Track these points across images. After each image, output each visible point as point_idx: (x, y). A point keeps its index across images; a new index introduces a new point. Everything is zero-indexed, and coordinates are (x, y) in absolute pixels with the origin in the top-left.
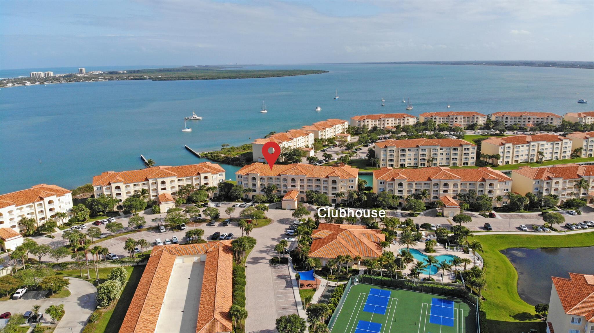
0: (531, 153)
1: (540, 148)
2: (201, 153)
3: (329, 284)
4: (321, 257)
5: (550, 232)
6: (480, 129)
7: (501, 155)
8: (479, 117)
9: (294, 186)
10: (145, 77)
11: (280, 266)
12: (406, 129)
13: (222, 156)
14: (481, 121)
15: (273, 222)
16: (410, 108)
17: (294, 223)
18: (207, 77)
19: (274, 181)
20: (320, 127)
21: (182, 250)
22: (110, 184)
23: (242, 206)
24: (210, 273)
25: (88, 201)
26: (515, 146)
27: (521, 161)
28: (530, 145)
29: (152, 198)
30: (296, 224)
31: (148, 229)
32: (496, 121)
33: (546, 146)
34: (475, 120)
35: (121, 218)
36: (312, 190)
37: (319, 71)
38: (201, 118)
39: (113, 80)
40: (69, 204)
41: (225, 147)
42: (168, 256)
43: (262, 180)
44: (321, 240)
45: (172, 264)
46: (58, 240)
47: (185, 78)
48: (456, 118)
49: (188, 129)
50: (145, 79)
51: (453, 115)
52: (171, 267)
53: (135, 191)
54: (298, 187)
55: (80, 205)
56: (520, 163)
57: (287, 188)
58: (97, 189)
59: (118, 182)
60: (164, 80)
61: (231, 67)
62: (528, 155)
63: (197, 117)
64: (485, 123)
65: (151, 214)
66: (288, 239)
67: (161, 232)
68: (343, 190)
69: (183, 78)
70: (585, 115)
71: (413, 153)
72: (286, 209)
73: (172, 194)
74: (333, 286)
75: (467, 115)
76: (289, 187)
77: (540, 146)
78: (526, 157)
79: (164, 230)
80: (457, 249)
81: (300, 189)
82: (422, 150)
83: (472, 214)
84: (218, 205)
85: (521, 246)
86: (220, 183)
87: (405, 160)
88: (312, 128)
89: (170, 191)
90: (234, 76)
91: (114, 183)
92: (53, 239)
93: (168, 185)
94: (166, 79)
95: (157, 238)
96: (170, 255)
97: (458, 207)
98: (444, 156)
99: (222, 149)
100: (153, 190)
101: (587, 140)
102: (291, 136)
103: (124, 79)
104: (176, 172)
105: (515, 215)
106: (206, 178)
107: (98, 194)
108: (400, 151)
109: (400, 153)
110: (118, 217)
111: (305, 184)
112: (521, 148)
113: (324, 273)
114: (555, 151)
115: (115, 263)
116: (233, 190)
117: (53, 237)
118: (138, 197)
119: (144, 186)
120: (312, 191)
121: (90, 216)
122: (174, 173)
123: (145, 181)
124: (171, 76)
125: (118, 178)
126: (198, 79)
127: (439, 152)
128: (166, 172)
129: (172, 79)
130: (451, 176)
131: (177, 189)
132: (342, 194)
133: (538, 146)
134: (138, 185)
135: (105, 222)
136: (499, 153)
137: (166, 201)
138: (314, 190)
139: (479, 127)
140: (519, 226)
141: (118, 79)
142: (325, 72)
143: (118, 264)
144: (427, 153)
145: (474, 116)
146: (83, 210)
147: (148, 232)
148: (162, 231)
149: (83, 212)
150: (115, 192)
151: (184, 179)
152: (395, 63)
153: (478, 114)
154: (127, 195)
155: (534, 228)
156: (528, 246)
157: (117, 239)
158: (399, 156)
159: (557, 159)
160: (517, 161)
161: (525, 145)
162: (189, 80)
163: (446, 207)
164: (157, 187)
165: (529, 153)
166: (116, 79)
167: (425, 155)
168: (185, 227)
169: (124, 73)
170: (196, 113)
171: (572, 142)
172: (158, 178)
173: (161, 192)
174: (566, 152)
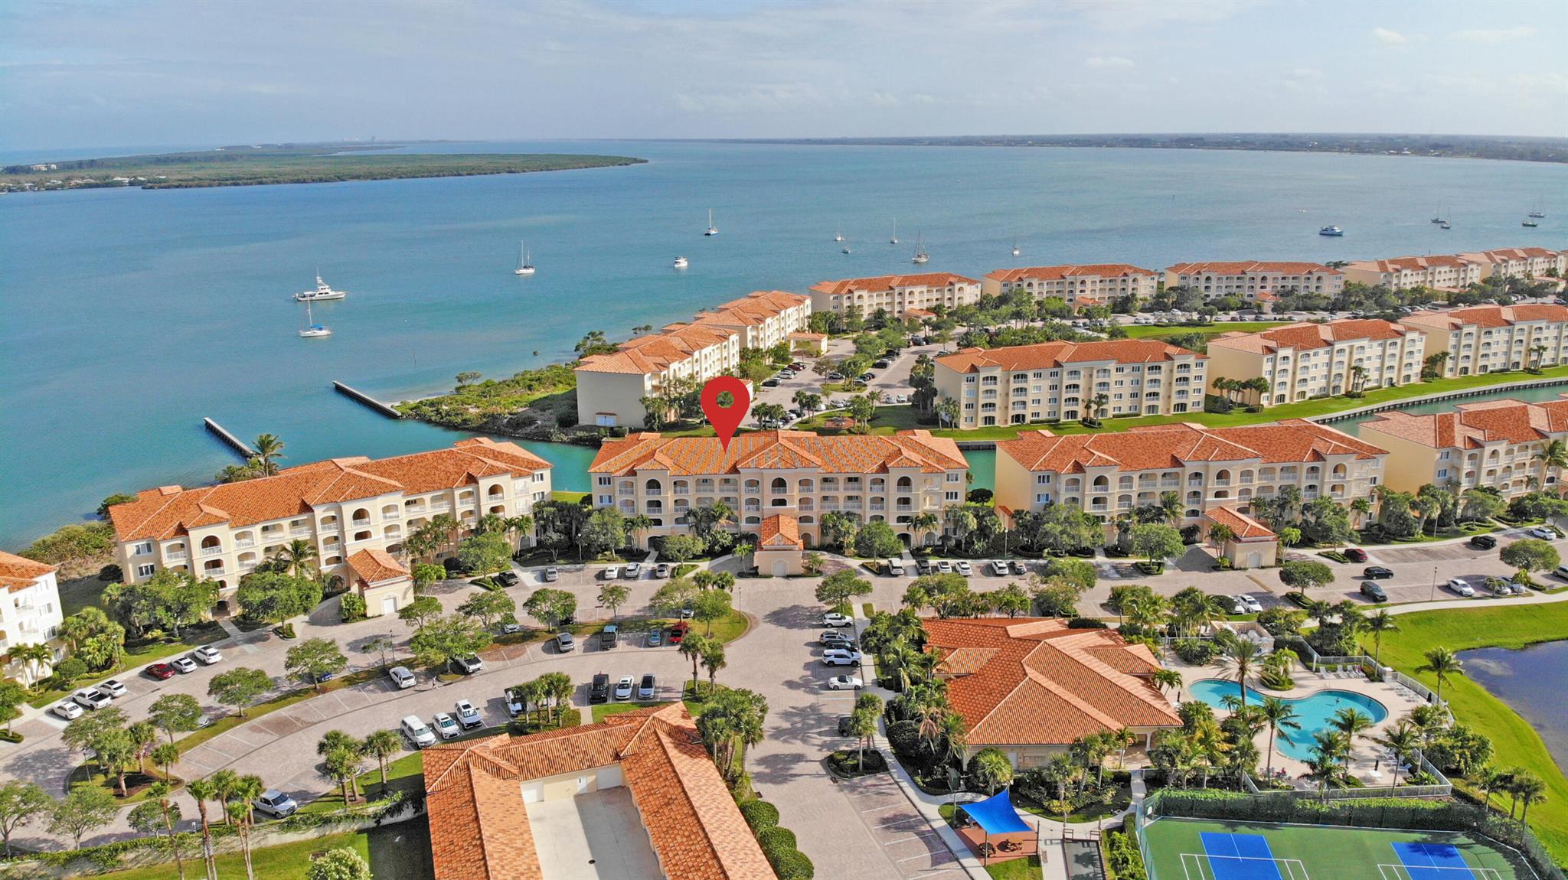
0: (1334, 372)
1: (1356, 357)
2: (397, 404)
3: (1068, 836)
4: (1004, 742)
5: (1531, 595)
6: (1143, 310)
7: (1268, 378)
8: (1140, 277)
9: (782, 502)
10: (119, 179)
11: (869, 782)
12: (961, 315)
13: (473, 411)
14: (1145, 289)
15: (757, 623)
16: (923, 260)
17: (828, 621)
18: (305, 176)
19: (717, 490)
20: (747, 316)
21: (533, 759)
22: (182, 531)
23: (628, 574)
24: (679, 839)
25: (110, 595)
26: (1300, 354)
27: (1311, 395)
28: (1333, 350)
29: (326, 569)
30: (832, 626)
31: (351, 681)
32: (1181, 288)
33: (1368, 352)
34: (1130, 285)
35: (235, 645)
36: (838, 512)
37: (621, 158)
38: (342, 294)
39: (23, 190)
40: (50, 610)
41: (466, 383)
42: (495, 787)
43: (678, 488)
44: (969, 680)
45: (522, 818)
46: (38, 747)
47: (239, 179)
48: (1083, 282)
49: (321, 329)
50: (120, 184)
51: (1073, 274)
52: (524, 827)
53: (268, 550)
54: (793, 506)
55: (88, 613)
56: (1311, 398)
57: (758, 509)
58: (138, 552)
59: (210, 524)
60: (177, 187)
61: (358, 147)
62: (1328, 377)
63: (331, 293)
64: (1155, 293)
65: (336, 624)
66: (842, 679)
67: (401, 689)
68: (927, 507)
69: (235, 182)
70: (1398, 267)
71: (1045, 383)
72: (770, 576)
73: (390, 549)
74: (1082, 841)
75: (1109, 272)
76: (767, 507)
77: (1355, 351)
78: (1323, 383)
79: (412, 681)
80: (1345, 670)
81: (801, 509)
82: (1071, 373)
83: (1301, 556)
84: (550, 577)
85: (1484, 643)
86: (537, 505)
87: (1024, 403)
88: (726, 319)
89: (384, 540)
90: (384, 171)
91: (198, 526)
92: (20, 745)
93: (376, 523)
94: (184, 184)
95: (407, 716)
96: (499, 782)
97: (1271, 538)
98: (1127, 389)
99: (458, 389)
100: (326, 541)
101: (1457, 331)
102: (685, 345)
103: (54, 188)
104: (397, 479)
105: (1408, 549)
106: (494, 490)
107: (141, 568)
108: (1012, 379)
109: (1013, 385)
110: (224, 642)
111: (816, 493)
112: (1313, 360)
113: (1027, 797)
114: (1387, 364)
115: (297, 829)
116: (592, 525)
117: (15, 739)
118: (281, 567)
119: (297, 529)
120: (839, 515)
121: (125, 646)
122: (393, 482)
123: (300, 512)
124: (198, 174)
125: (207, 509)
126: (278, 182)
127: (1115, 376)
128: (366, 479)
129: (202, 182)
130: (1233, 449)
131: (404, 534)
132: (928, 520)
133: (1351, 353)
134: (279, 528)
135: (186, 664)
136: (1263, 376)
137: (382, 577)
138: (842, 510)
139: (1139, 304)
140: (1444, 583)
141: (38, 186)
142: (635, 161)
143: (308, 829)
144: (1081, 382)
145: (1125, 275)
146: (102, 631)
147: (356, 692)
148: (405, 684)
149: (102, 637)
150: (201, 557)
151: (427, 497)
152: (808, 141)
153: (1136, 271)
154: (241, 565)
155: (1487, 586)
156: (1500, 640)
157: (254, 729)
158: (1011, 393)
159: (1392, 385)
160: (1303, 394)
161: (1321, 351)
162: (251, 184)
163: (1240, 541)
164: (342, 531)
165: (1330, 371)
166: (30, 187)
167: (1076, 386)
168: (478, 665)
169: (49, 171)
170: (326, 281)
171: (1424, 337)
172: (345, 500)
173: (353, 547)
174: (1411, 364)
